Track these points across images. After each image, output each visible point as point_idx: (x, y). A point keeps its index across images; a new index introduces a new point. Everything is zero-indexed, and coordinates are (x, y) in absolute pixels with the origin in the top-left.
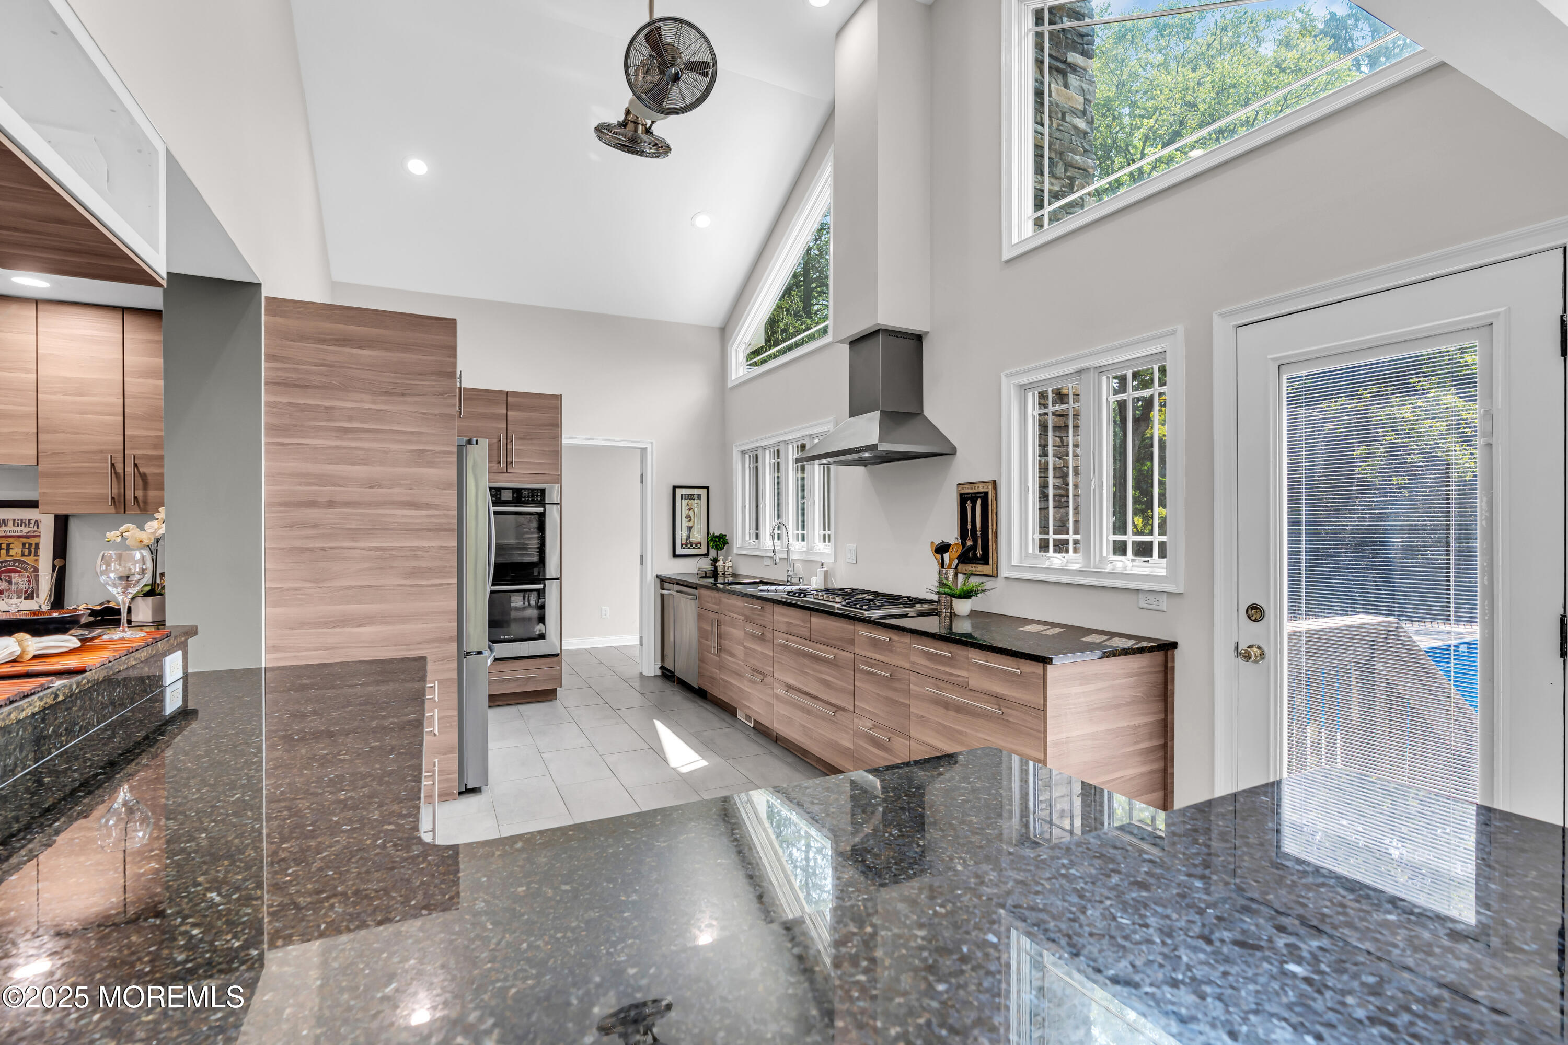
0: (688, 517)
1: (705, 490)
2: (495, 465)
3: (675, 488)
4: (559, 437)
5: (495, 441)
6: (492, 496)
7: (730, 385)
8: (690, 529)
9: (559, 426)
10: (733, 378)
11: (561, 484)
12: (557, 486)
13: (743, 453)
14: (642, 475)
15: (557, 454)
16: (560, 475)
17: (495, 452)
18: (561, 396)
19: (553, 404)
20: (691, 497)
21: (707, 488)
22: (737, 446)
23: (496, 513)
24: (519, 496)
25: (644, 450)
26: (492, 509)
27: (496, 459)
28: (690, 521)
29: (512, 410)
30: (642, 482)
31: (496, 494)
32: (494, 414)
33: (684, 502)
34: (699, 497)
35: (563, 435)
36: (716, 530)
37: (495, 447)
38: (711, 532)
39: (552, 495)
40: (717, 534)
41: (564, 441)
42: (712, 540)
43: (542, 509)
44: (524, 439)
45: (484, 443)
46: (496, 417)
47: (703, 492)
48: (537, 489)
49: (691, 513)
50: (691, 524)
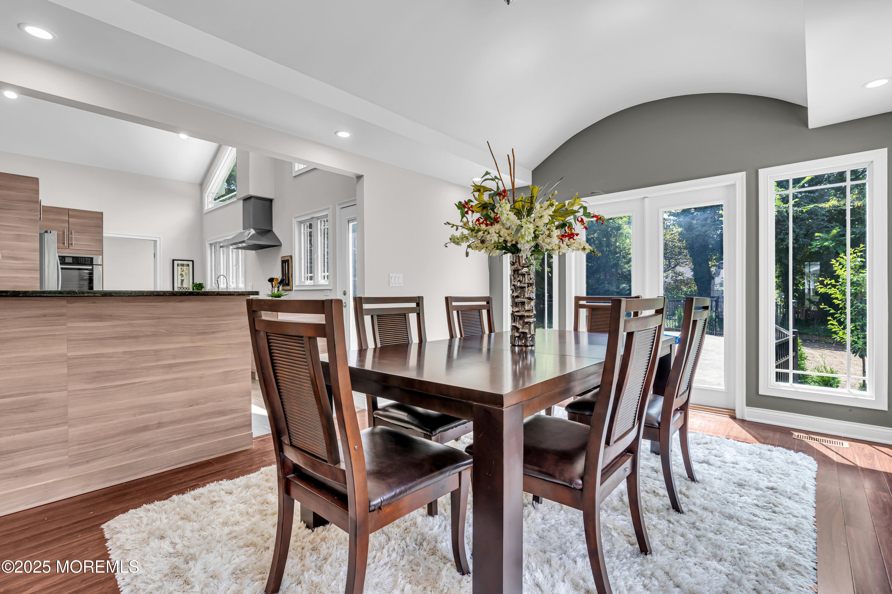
0: (181, 275)
1: (192, 262)
2: (61, 245)
3: (173, 260)
4: (102, 232)
5: (61, 233)
6: (60, 260)
7: (204, 212)
8: (182, 281)
9: (102, 227)
10: (206, 209)
11: (102, 255)
12: (101, 257)
13: (211, 245)
14: (154, 254)
15: (100, 241)
16: (102, 251)
17: (61, 239)
18: (102, 213)
19: (98, 217)
20: (183, 265)
21: (193, 261)
22: (208, 241)
23: (62, 269)
24: (77, 261)
25: (155, 241)
26: (60, 266)
27: (62, 242)
28: (182, 277)
29: (72, 218)
30: (154, 257)
31: (62, 260)
32: (60, 219)
33: (180, 268)
34: (188, 265)
35: (104, 232)
36: (197, 281)
37: (61, 236)
38: (195, 282)
39: (97, 260)
40: (198, 283)
41: (104, 235)
42: (195, 286)
43: (91, 267)
44: (79, 232)
45: (55, 233)
46: (62, 221)
47: (190, 263)
48: (88, 258)
49: (183, 273)
50: (183, 278)
